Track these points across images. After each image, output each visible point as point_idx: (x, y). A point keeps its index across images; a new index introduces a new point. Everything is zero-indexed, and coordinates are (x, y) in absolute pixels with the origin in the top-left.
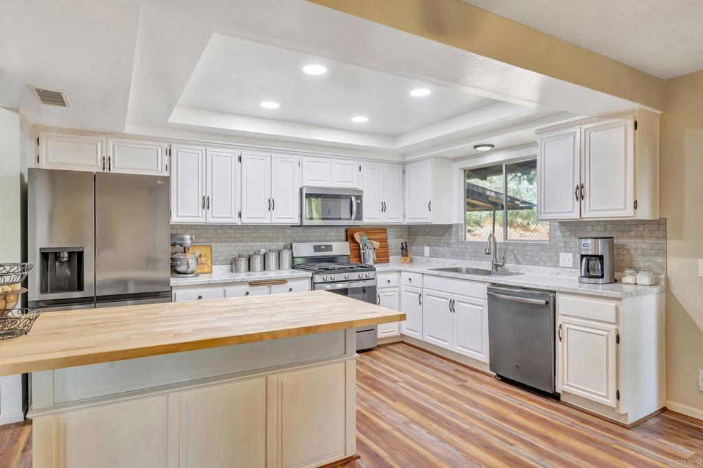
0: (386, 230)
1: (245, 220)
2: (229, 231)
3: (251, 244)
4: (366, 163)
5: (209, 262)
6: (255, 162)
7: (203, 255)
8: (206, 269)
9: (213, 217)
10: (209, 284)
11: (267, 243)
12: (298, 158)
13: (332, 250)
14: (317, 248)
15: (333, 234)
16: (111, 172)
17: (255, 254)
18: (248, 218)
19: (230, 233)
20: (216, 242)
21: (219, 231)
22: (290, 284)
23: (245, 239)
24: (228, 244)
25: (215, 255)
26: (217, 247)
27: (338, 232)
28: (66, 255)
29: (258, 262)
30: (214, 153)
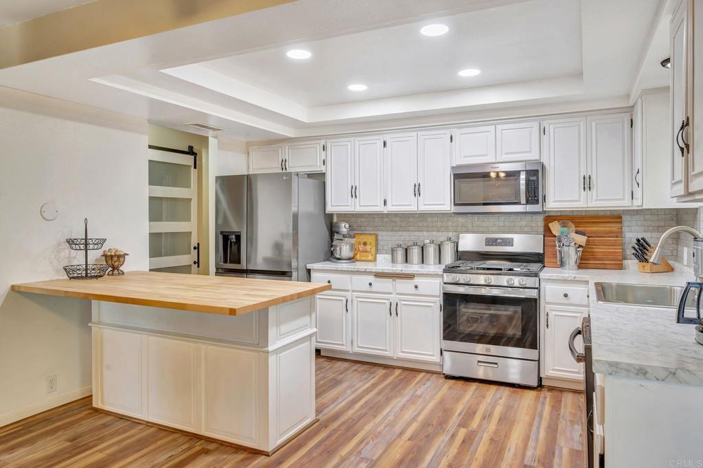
0: (621, 218)
1: (390, 208)
2: (395, 219)
3: (417, 233)
4: (552, 121)
5: (373, 250)
6: (403, 144)
7: (368, 243)
8: (370, 258)
9: (360, 206)
10: (357, 271)
11: (434, 233)
12: (448, 133)
13: (512, 245)
14: (490, 242)
15: (523, 223)
16: (287, 171)
17: (414, 245)
18: (393, 205)
19: (396, 222)
20: (382, 230)
21: (385, 220)
22: (417, 281)
23: (411, 228)
24: (391, 233)
25: (381, 243)
26: (383, 236)
27: (532, 221)
28: (234, 237)
29: (415, 253)
30: (360, 143)
